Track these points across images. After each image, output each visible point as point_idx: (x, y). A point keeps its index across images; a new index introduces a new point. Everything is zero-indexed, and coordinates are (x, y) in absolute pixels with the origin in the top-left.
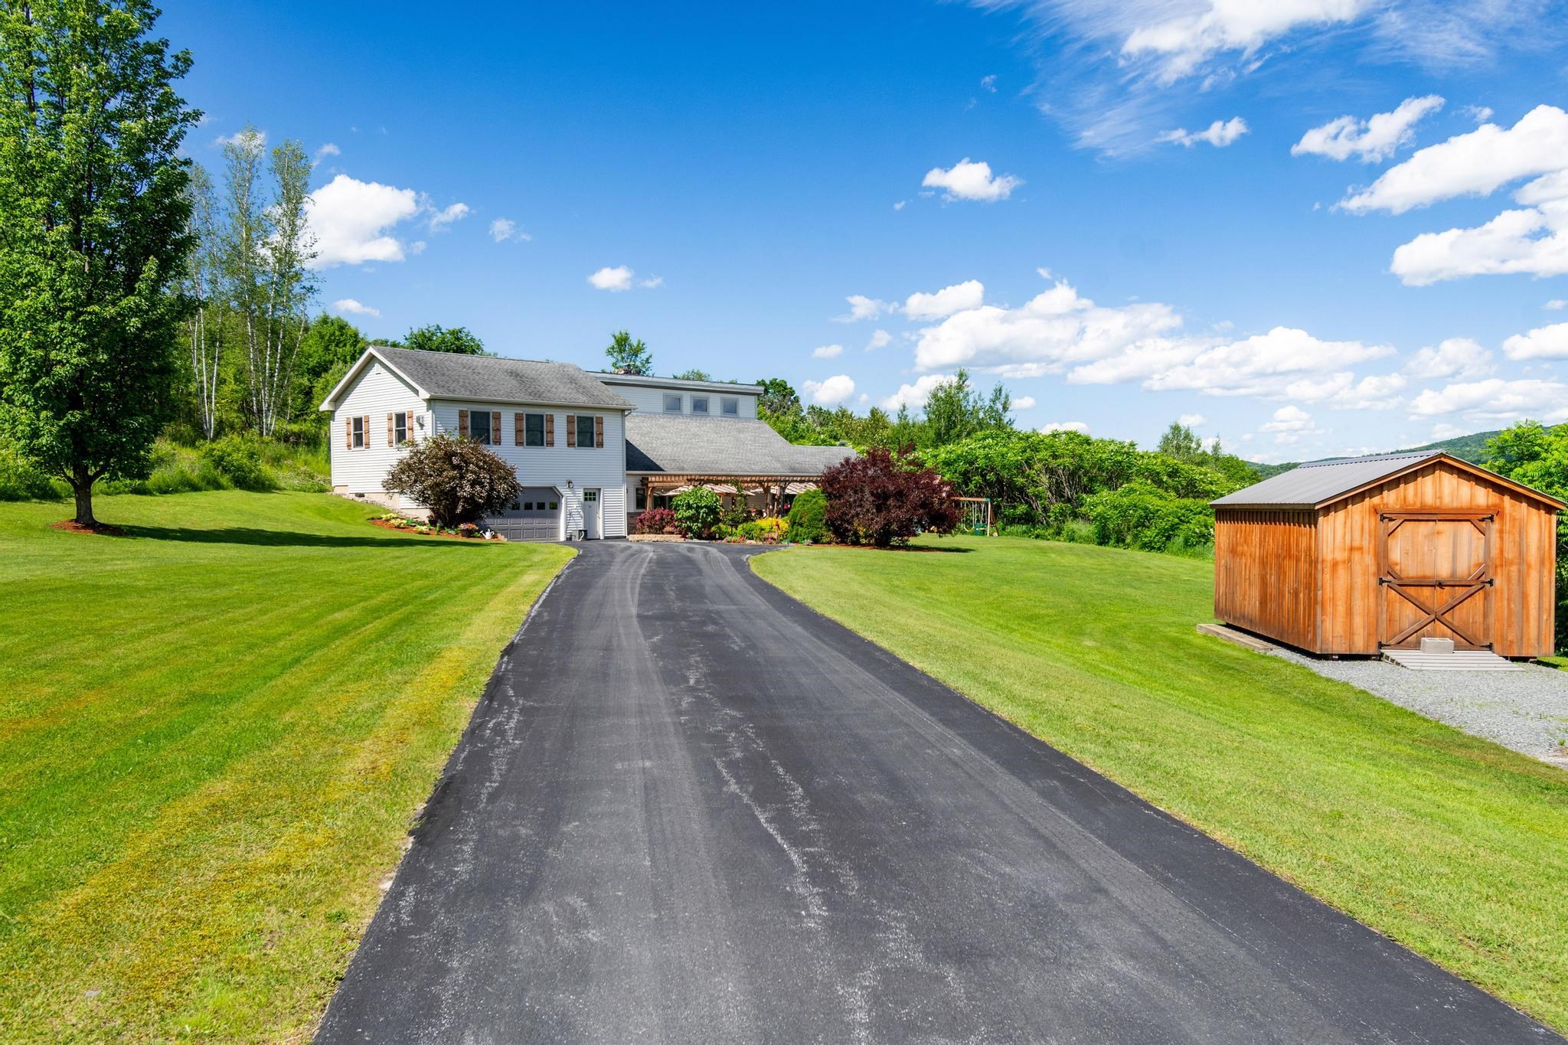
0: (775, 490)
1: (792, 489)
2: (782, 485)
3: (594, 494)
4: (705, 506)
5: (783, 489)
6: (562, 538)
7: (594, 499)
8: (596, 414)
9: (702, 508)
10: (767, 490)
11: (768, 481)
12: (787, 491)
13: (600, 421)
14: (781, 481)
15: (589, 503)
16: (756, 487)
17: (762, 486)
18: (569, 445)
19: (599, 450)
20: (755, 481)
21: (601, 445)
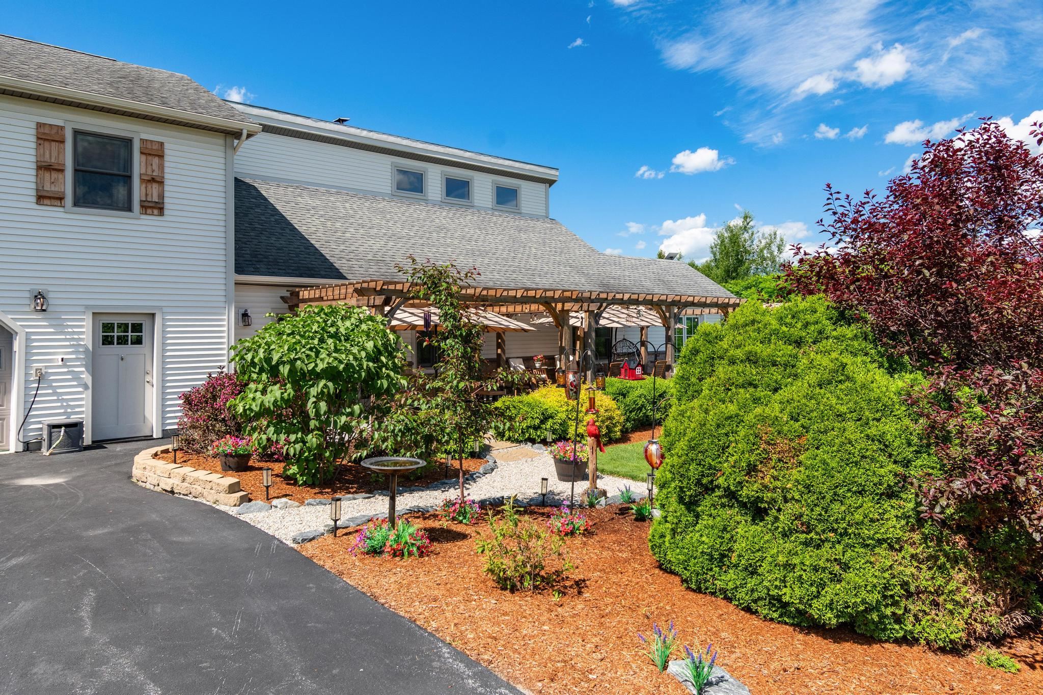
0: (578, 319)
1: (613, 318)
2: (594, 307)
3: (137, 328)
4: (331, 373)
5: (597, 316)
6: (13, 445)
7: (138, 341)
8: (141, 133)
9: (316, 376)
10: (561, 319)
11: (564, 300)
12: (603, 322)
13: (155, 152)
14: (590, 300)
15: (116, 349)
16: (538, 314)
17: (552, 311)
18: (41, 198)
19: (150, 221)
20: (534, 300)
21: (156, 207)
